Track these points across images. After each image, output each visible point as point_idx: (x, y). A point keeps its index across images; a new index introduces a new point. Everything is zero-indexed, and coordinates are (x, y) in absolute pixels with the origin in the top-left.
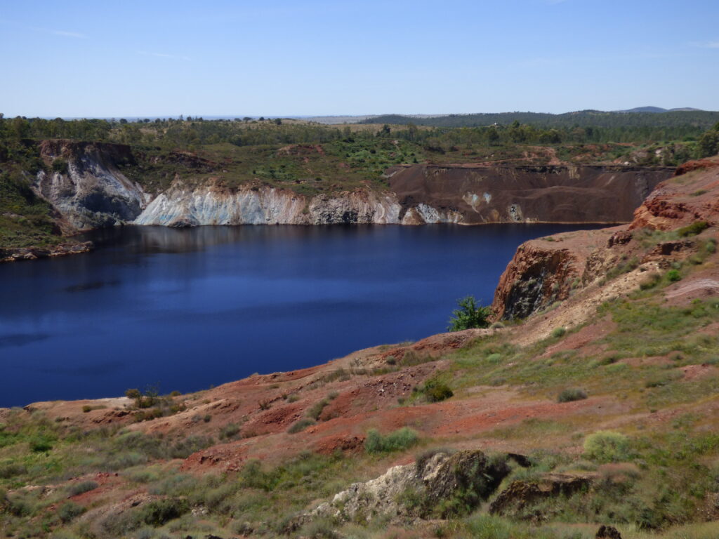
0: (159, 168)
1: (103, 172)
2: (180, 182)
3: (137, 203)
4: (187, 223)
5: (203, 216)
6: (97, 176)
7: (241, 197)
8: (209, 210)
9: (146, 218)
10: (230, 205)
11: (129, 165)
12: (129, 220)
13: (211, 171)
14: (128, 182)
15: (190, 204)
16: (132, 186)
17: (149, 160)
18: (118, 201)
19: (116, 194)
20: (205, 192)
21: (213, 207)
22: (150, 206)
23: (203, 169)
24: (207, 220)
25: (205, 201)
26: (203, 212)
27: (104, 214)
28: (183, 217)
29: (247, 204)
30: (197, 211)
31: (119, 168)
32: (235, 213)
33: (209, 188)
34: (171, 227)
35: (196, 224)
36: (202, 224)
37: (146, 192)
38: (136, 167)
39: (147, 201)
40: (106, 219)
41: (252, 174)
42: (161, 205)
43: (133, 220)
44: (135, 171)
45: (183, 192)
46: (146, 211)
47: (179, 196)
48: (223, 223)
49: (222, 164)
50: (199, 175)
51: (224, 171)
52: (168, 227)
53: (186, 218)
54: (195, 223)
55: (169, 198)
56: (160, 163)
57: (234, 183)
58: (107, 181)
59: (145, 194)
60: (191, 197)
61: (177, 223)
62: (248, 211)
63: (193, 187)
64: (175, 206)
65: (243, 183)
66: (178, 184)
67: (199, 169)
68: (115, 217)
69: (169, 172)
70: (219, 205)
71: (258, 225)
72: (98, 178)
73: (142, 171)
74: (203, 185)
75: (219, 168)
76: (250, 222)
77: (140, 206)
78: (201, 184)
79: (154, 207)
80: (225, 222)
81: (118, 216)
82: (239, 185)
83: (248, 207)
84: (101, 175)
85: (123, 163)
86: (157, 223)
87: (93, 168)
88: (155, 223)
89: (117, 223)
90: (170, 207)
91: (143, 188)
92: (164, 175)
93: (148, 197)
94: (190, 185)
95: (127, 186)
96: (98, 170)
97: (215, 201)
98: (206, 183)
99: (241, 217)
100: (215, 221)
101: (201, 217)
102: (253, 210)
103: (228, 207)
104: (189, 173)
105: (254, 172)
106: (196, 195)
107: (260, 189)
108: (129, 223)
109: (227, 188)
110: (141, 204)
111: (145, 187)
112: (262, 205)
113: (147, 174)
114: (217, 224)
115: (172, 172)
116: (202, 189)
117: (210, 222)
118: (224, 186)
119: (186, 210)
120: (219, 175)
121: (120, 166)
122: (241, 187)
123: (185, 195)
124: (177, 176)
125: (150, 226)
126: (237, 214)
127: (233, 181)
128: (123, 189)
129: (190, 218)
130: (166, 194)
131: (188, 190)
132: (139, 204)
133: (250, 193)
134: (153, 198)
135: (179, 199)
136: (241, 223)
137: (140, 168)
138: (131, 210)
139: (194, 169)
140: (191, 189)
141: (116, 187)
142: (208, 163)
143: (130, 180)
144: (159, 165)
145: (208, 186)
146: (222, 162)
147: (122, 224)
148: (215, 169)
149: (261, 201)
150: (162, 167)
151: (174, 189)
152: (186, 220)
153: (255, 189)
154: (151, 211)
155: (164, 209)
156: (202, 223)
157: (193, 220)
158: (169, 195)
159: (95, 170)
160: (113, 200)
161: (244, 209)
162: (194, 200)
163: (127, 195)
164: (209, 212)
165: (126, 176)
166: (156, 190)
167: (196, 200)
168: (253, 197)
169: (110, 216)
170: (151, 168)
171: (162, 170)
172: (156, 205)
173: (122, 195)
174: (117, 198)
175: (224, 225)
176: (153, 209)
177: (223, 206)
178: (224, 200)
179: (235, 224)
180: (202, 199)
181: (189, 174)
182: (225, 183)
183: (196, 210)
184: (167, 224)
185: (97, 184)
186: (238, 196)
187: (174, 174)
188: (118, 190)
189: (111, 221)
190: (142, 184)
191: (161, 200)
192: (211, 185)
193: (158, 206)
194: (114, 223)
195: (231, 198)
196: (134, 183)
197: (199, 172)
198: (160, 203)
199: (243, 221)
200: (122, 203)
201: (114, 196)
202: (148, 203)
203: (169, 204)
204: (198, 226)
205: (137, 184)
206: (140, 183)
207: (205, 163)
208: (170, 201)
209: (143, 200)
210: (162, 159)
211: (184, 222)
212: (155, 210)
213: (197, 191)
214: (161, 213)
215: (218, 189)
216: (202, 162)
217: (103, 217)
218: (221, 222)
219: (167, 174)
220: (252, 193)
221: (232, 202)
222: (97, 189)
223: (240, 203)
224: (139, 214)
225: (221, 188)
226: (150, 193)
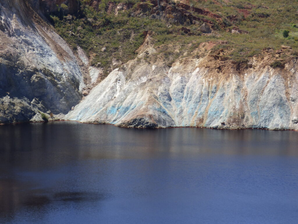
0: (120, 23)
1: (22, 28)
2: (151, 50)
3: (75, 83)
4: (151, 121)
5: (182, 111)
6: (10, 36)
7: (252, 79)
8: (193, 99)
9: (86, 110)
10: (230, 93)
11: (69, 17)
12: (57, 113)
13: (209, 31)
14: (65, 47)
15: (161, 88)
16: (71, 53)
17: (106, 9)
18: (41, 79)
19: (40, 67)
20: (190, 67)
21: (201, 95)
22: (95, 90)
23: (196, 27)
24: (187, 117)
25: (188, 85)
26: (183, 103)
27: (16, 101)
28: (146, 110)
29: (261, 91)
30: (173, 101)
31: (52, 22)
32: (238, 107)
33: (197, 62)
34: (125, 127)
35: (168, 125)
36: (177, 125)
37: (93, 65)
38: (81, 21)
39: (94, 80)
40: (18, 108)
41: (281, 36)
42: (112, 88)
43: (66, 112)
44: (79, 28)
45: (154, 67)
46: (88, 97)
47: (145, 73)
48: (213, 125)
49: (230, 18)
50: (187, 38)
51: (233, 31)
52: (119, 126)
53: (151, 112)
54: (164, 121)
55: (128, 77)
56: (124, 15)
57: (243, 53)
58: (27, 43)
59: (90, 68)
60: (165, 76)
61: (135, 120)
62: (260, 104)
63: (171, 58)
64: (136, 91)
65: (257, 54)
66: (147, 53)
67: (188, 28)
68: (34, 106)
69: (136, 30)
70: (210, 93)
71: (276, 130)
72: (13, 39)
73: (92, 28)
74: (189, 55)
75: (225, 25)
76: (263, 125)
77: (80, 88)
78: (185, 54)
79: (101, 92)
80: (217, 123)
81: (40, 105)
82: (251, 56)
83: (262, 98)
84: (18, 33)
85: (61, 14)
86: (102, 120)
87: (6, 21)
88: (99, 120)
89: (37, 118)
90: (127, 93)
91: (89, 57)
92: (128, 37)
93: (94, 73)
94: (167, 55)
95: (61, 54)
96: (14, 23)
97: (206, 84)
98: (195, 52)
99: (246, 115)
100: (201, 120)
101: (177, 112)
102: (270, 103)
103: (226, 97)
104: (169, 33)
105: (286, 34)
106: (173, 73)
107: (287, 66)
108: (57, 117)
109: (229, 62)
110: (82, 86)
111: (93, 55)
112: (287, 93)
113: (100, 34)
114: (204, 125)
115: (142, 31)
116: (186, 62)
117: (192, 121)
118: (225, 59)
119: (153, 99)
120: (221, 37)
121: (55, 18)
122: (254, 61)
123: (155, 72)
124: (148, 38)
125: (90, 123)
126: (241, 109)
127: (242, 50)
128: (53, 59)
129: (157, 114)
130: (124, 69)
131: (161, 63)
132: (77, 86)
133: (268, 72)
134: (103, 77)
135: (144, 79)
136: (247, 126)
137: (88, 23)
138: (62, 95)
139: (181, 27)
140: (167, 62)
141: (42, 55)
142: (208, 17)
143: (68, 43)
144: (120, 19)
145: (198, 57)
146: (233, 14)
147: (45, 118)
148: (215, 27)
149: (286, 87)
150: (124, 23)
151: (139, 61)
152: (151, 117)
153: (279, 66)
154: (96, 98)
155: (117, 95)
156: (178, 122)
157: (163, 117)
158: (128, 71)
159: (8, 24)
160: (34, 77)
161: (255, 100)
162: (169, 82)
163: (58, 70)
164: (192, 104)
165: (63, 35)
166: (111, 62)
167: (173, 83)
168: (272, 79)
169: (26, 104)
170: (108, 23)
171: (126, 27)
172: (105, 87)
173: (50, 68)
174: (41, 75)
175: (216, 128)
176: (100, 94)
177: (218, 94)
178: (221, 84)
179: (234, 126)
180: (183, 81)
181: (170, 36)
182: (227, 53)
183: (170, 99)
184: (117, 123)
185: (8, 48)
186: (247, 76)
187: (144, 36)
188: (45, 60)
189: (27, 114)
190: (88, 50)
191: (114, 79)
192: (203, 56)
193: (107, 90)
194: (31, 117)
195: (234, 80)
196: (75, 49)
197: (187, 31)
198: (111, 84)
199: (251, 121)
200: (49, 83)
201: (36, 70)
202: (94, 85)
203: (126, 87)
204: (171, 128)
205: (80, 50)
206: (85, 49)
207: (200, 15)
208: (129, 82)
209: (86, 79)
210: (128, 8)
211: (147, 119)
212: (102, 96)
213: (177, 65)
214: (112, 103)
215: (212, 64)
216: (195, 14)
217: (14, 104)
218: (211, 121)
219: (133, 35)
220: (272, 71)
221: (234, 87)
222: (8, 57)
223: (249, 90)
224: (77, 102)
225: (218, 61)
226: (99, 66)
